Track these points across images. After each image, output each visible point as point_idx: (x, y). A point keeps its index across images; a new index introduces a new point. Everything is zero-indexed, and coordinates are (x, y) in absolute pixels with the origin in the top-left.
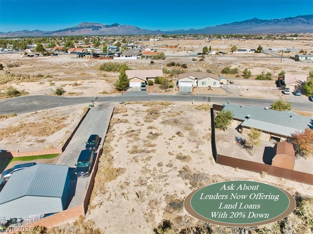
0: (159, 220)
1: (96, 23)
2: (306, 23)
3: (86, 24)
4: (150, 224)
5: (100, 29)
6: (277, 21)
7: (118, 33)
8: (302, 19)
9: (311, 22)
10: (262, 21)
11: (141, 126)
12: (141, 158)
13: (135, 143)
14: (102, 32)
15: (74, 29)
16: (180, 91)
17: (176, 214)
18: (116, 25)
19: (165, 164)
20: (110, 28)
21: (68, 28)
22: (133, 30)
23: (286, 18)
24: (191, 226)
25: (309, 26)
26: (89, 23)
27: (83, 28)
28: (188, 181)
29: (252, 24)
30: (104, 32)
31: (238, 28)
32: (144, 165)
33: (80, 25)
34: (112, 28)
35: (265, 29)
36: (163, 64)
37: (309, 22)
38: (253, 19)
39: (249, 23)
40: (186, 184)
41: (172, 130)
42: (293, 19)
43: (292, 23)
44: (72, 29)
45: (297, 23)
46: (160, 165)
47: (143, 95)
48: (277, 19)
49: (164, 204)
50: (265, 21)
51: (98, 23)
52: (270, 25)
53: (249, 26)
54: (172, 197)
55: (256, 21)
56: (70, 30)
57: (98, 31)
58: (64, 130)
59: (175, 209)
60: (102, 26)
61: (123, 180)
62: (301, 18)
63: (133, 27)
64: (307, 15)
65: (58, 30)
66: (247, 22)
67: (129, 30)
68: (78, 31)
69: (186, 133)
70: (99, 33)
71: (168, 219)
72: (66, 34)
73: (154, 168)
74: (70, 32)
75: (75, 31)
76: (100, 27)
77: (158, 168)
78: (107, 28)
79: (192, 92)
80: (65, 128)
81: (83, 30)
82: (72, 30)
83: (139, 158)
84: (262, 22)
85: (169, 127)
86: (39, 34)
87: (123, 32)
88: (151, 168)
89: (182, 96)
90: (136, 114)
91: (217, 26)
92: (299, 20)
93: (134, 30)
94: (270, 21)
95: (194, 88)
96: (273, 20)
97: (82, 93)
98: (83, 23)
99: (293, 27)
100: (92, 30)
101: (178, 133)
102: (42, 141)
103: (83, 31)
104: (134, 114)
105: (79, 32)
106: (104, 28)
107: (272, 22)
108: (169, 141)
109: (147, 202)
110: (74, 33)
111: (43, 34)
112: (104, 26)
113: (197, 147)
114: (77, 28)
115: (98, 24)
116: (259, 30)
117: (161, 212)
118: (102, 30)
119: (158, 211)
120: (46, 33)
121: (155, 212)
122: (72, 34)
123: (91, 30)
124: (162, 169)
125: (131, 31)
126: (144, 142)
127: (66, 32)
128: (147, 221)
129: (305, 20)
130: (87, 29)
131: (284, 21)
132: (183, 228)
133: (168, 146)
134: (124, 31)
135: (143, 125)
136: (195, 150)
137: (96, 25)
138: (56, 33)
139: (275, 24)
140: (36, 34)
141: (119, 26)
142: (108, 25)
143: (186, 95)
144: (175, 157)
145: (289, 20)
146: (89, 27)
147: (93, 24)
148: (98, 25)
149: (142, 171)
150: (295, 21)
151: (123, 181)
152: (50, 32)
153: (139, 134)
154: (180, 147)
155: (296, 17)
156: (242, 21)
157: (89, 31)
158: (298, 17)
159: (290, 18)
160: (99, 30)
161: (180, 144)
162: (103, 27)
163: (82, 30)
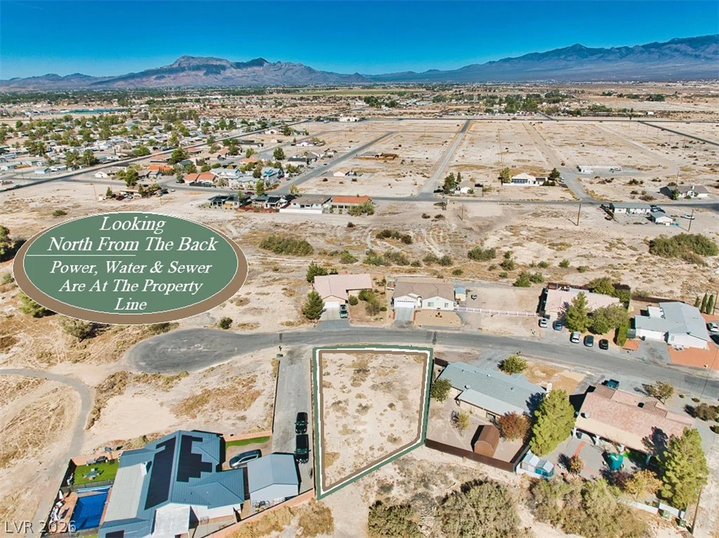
0: (373, 500)
1: (212, 59)
2: (691, 55)
3: (191, 60)
4: (366, 503)
5: (222, 72)
6: (625, 53)
7: (264, 81)
8: (683, 47)
9: (702, 53)
10: (593, 52)
11: (348, 393)
12: (353, 441)
13: (344, 421)
14: (228, 78)
15: (163, 72)
16: (395, 319)
17: (386, 496)
18: (259, 62)
19: (376, 447)
20: (245, 69)
21: (149, 71)
22: (298, 73)
23: (647, 45)
24: (396, 504)
25: (699, 62)
26: (199, 58)
27: (183, 70)
28: (396, 466)
29: (569, 59)
30: (232, 79)
31: (537, 69)
32: (356, 448)
33: (176, 62)
34: (249, 69)
35: (598, 70)
36: (370, 231)
37: (697, 53)
38: (572, 47)
39: (563, 57)
40: (395, 469)
41: (383, 399)
42: (664, 47)
43: (659, 57)
44: (159, 73)
45: (672, 56)
46: (371, 448)
47: (343, 329)
48: (627, 48)
49: (376, 488)
50: (600, 51)
51: (217, 57)
52: (610, 60)
53: (563, 63)
54: (383, 481)
55: (579, 52)
56: (153, 74)
57: (219, 76)
58: (260, 401)
59: (385, 492)
60: (228, 65)
61: (340, 466)
62: (679, 45)
63: (299, 68)
64: (695, 37)
65: (125, 73)
66: (557, 53)
67: (289, 73)
68: (172, 76)
69: (399, 405)
70: (221, 81)
71: (380, 499)
72: (146, 83)
73: (366, 452)
74: (155, 79)
75: (164, 77)
76: (224, 68)
77: (370, 453)
78: (238, 70)
79: (413, 322)
80: (260, 397)
81: (184, 74)
82: (159, 75)
83: (351, 441)
84: (592, 55)
85: (380, 393)
86: (84, 83)
87: (276, 78)
88: (364, 453)
89: (399, 330)
90: (339, 372)
91: (490, 62)
92: (676, 50)
93: (302, 73)
94: (610, 52)
95: (416, 311)
96: (617, 49)
97: (257, 325)
98: (183, 57)
99: (661, 66)
100: (205, 74)
101: (391, 405)
102: (243, 418)
103: (183, 76)
104: (337, 372)
105: (174, 79)
106: (232, 69)
107: (614, 53)
108: (380, 417)
109: (363, 486)
110: (163, 81)
111: (93, 84)
112: (232, 66)
113: (410, 426)
114: (171, 71)
115: (217, 60)
116: (584, 71)
117: (374, 494)
118: (228, 73)
119: (372, 493)
120: (99, 81)
121: (369, 494)
122: (159, 84)
123: (201, 73)
124: (373, 454)
125: (294, 76)
126: (355, 418)
127: (144, 79)
128: (364, 501)
129: (690, 50)
130: (193, 73)
131: (642, 52)
132: (390, 506)
133: (379, 424)
134: (277, 75)
135: (350, 391)
136: (407, 429)
137: (214, 63)
138: (121, 83)
139: (621, 58)
140: (76, 82)
141: (265, 64)
142: (240, 62)
143: (404, 327)
144: (386, 439)
145: (653, 50)
146: (198, 68)
147: (208, 59)
148: (218, 63)
149: (355, 456)
150: (667, 51)
151: (339, 468)
152: (107, 79)
153: (348, 407)
154: (392, 425)
155: (668, 43)
156: (547, 53)
157: (197, 75)
158: (673, 42)
159: (656, 45)
160: (220, 73)
161: (393, 423)
162: (229, 68)
163: (181, 74)
